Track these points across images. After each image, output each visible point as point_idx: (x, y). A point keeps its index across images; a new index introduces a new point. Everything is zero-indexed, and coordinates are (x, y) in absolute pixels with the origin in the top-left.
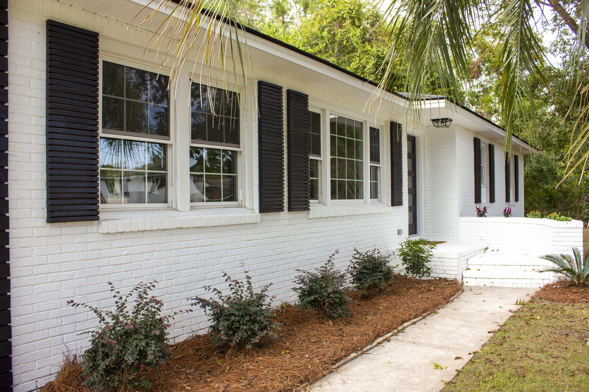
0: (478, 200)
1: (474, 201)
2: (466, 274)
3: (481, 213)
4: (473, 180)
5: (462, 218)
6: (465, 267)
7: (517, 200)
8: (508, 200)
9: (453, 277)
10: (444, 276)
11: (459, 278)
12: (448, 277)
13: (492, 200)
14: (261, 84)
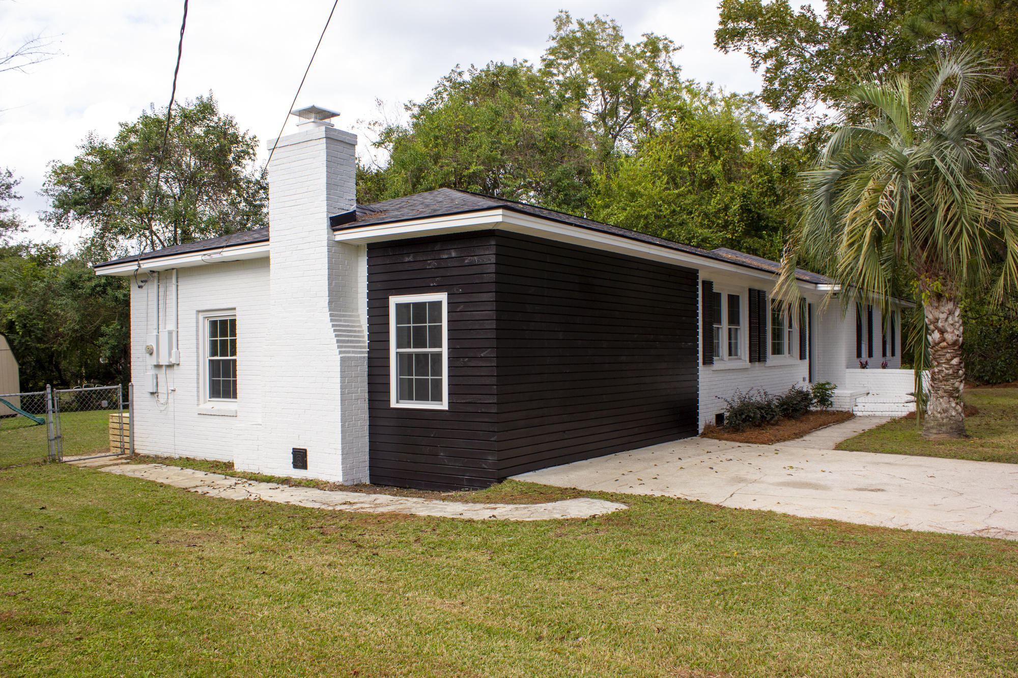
0: (859, 355)
1: (856, 356)
2: (855, 409)
3: (864, 366)
4: (856, 338)
5: (848, 370)
6: (854, 403)
7: (893, 354)
8: (884, 355)
9: (847, 410)
10: (840, 409)
11: (851, 410)
12: (843, 410)
13: (870, 355)
14: (750, 290)
